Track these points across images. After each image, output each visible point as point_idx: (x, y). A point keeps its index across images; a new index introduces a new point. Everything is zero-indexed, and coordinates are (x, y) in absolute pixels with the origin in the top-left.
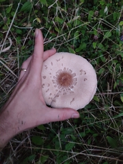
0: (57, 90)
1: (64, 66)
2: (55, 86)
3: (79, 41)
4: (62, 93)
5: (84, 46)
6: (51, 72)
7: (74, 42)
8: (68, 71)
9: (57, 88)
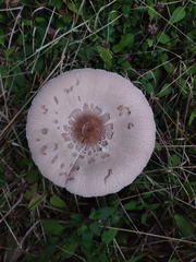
0: (74, 155)
1: (83, 102)
2: (70, 147)
3: (119, 28)
4: (86, 159)
5: (128, 39)
6: (57, 117)
7: (110, 31)
8: (93, 111)
9: (74, 150)
